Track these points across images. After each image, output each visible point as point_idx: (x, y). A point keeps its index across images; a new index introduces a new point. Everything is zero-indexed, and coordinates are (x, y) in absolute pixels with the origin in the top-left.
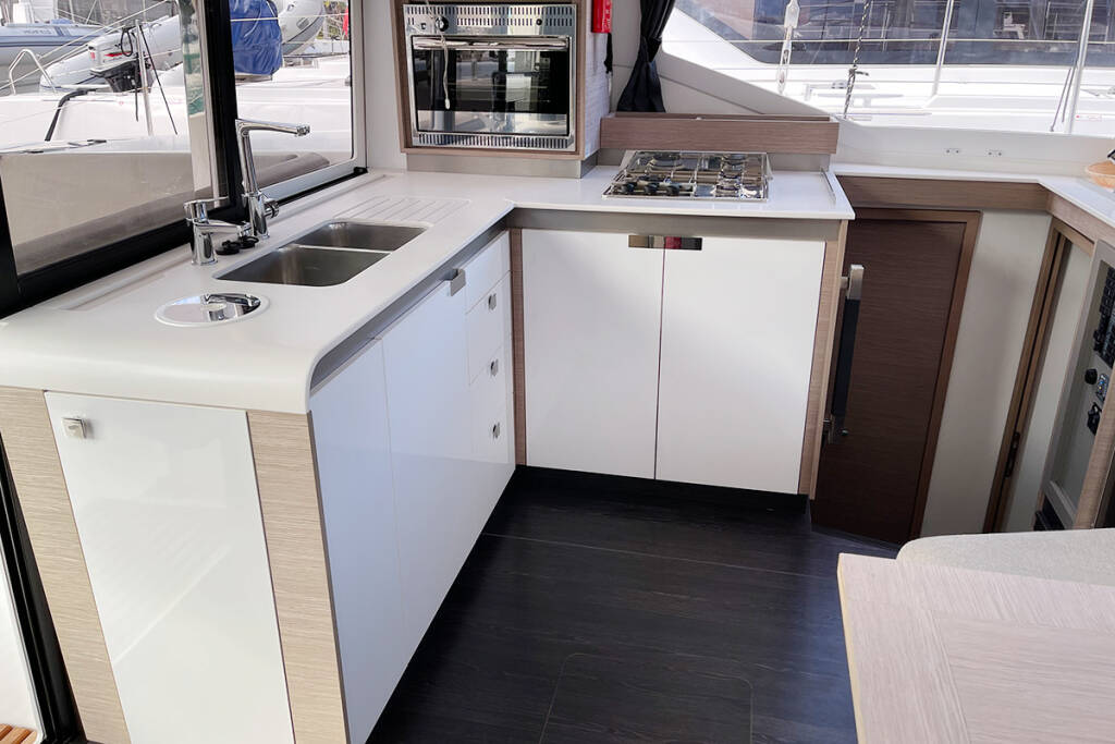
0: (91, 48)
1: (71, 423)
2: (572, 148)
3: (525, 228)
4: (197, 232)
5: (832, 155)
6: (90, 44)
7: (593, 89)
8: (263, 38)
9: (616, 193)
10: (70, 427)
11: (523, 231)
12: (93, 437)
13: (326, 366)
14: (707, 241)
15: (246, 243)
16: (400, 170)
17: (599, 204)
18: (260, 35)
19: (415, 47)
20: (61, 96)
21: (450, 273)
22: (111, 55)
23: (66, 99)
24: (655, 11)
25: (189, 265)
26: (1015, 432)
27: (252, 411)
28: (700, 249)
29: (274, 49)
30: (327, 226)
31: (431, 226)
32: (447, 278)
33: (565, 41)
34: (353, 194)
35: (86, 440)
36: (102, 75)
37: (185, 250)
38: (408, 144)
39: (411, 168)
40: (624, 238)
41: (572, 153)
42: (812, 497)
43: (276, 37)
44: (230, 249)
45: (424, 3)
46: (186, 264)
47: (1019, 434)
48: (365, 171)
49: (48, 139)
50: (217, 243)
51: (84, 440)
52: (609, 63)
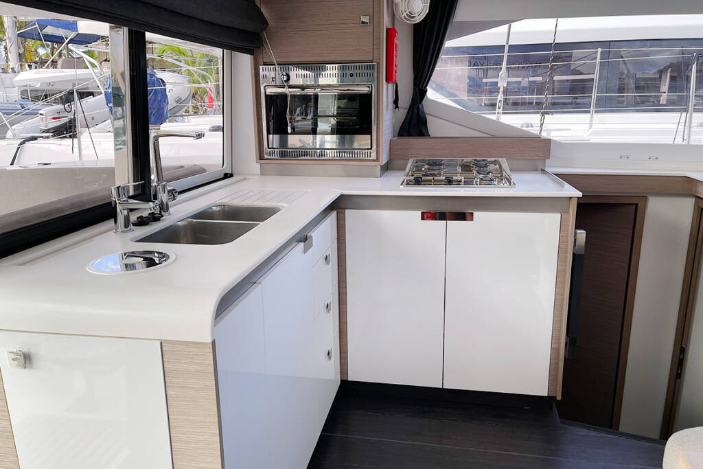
0: (41, 114)
1: (13, 356)
2: (374, 156)
3: (348, 209)
4: (119, 208)
5: (547, 160)
6: (40, 112)
7: (387, 118)
8: (157, 101)
9: (408, 184)
10: (13, 359)
11: (346, 211)
12: (31, 367)
13: (226, 302)
14: (476, 214)
15: (154, 218)
16: (256, 175)
17: (398, 191)
18: (155, 100)
19: (267, 93)
20: (19, 142)
21: (303, 238)
22: (54, 118)
23: (23, 143)
24: (423, 71)
25: (112, 233)
26: (682, 347)
27: (167, 341)
28: (472, 220)
29: (163, 108)
30: (210, 208)
31: (286, 205)
32: (300, 241)
33: (369, 87)
34: (223, 190)
35: (26, 370)
36: (47, 131)
37: (111, 223)
38: (261, 158)
39: (263, 173)
40: (419, 214)
41: (374, 161)
42: (559, 398)
43: (164, 101)
44: (142, 222)
45: (274, 65)
46: (110, 232)
47: (684, 348)
48: (231, 175)
49: (12, 164)
50: (134, 217)
51: (23, 369)
52: (396, 102)
